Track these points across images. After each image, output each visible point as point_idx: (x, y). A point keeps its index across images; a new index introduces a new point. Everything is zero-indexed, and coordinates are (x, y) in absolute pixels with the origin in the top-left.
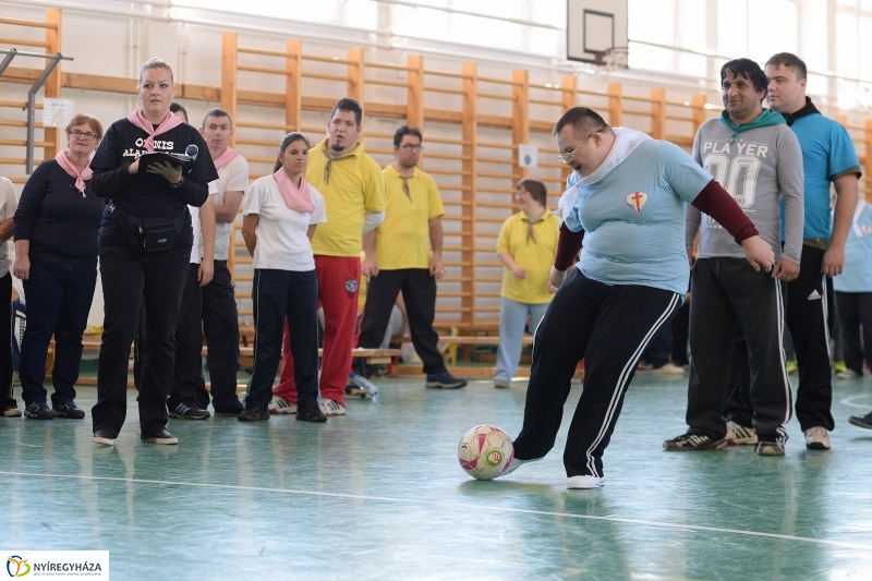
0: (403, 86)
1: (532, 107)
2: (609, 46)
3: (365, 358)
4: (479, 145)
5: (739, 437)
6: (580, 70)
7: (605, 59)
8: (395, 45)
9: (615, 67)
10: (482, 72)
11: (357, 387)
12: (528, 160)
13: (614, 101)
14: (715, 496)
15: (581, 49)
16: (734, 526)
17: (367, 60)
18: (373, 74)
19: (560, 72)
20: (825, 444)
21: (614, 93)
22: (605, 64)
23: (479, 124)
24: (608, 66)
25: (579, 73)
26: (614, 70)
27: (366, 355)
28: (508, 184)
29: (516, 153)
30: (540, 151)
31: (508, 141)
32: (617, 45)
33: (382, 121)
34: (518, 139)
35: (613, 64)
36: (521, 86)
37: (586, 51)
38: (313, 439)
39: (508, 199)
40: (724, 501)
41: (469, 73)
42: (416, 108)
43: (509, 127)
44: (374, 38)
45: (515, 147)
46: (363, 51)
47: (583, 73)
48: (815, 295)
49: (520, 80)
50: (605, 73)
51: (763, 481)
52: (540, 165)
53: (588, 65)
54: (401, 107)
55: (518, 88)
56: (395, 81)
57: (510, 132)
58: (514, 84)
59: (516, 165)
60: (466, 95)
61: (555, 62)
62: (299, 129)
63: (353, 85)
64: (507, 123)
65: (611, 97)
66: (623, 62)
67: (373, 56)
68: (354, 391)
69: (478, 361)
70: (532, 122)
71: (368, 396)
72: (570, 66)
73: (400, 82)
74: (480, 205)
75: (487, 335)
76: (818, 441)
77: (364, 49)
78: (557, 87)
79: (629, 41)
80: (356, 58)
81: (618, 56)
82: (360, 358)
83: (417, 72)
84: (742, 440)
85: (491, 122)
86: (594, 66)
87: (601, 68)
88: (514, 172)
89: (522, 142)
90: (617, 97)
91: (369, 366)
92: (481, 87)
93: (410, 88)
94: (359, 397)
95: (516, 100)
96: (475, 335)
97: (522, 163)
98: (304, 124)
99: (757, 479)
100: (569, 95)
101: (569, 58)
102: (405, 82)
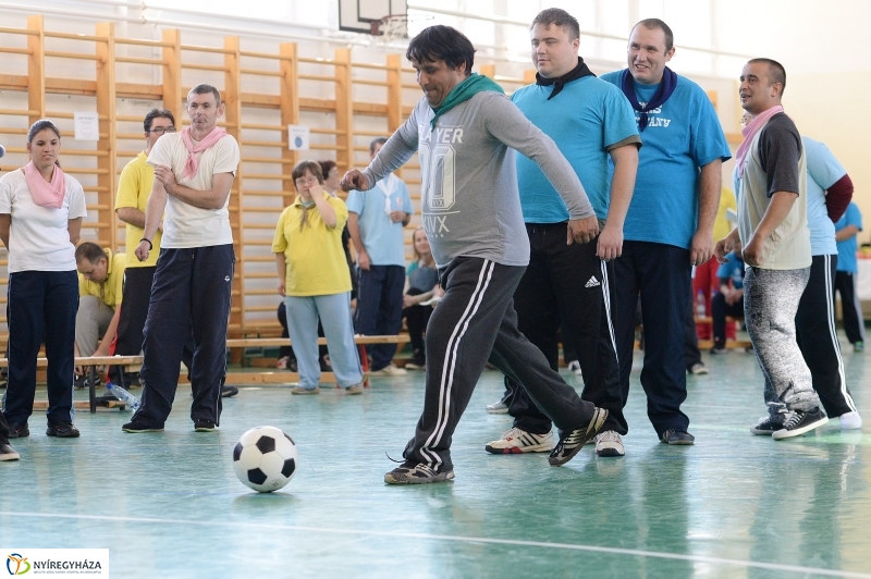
0: (158, 63)
1: (301, 83)
2: (387, 14)
3: (124, 366)
4: (244, 127)
5: (526, 445)
6: (354, 41)
7: (381, 28)
8: (147, 18)
9: (393, 36)
10: (245, 46)
11: (115, 399)
12: (299, 142)
13: (393, 73)
14: (512, 506)
15: (356, 18)
16: (533, 538)
17: (117, 36)
18: (124, 51)
19: (331, 43)
20: (620, 450)
21: (393, 65)
22: (382, 33)
23: (244, 104)
24: (385, 36)
25: (353, 44)
26: (391, 40)
27: (124, 362)
28: (278, 170)
29: (285, 134)
30: (312, 131)
31: (277, 122)
32: (393, 13)
33: (136, 103)
34: (287, 119)
35: (390, 33)
36: (289, 60)
37: (361, 20)
38: (67, 456)
39: (278, 186)
40: (521, 511)
41: (232, 48)
42: (173, 89)
43: (278, 107)
44: (124, 12)
45: (284, 128)
46: (112, 26)
47: (358, 44)
48: (593, 281)
49: (289, 54)
50: (382, 44)
51: (565, 488)
52: (311, 148)
53: (363, 35)
54: (156, 87)
55: (286, 62)
56: (149, 58)
57: (279, 112)
58: (282, 59)
59: (286, 149)
60: (228, 71)
61: (326, 33)
62: (43, 115)
63: (102, 63)
64: (276, 103)
65: (389, 70)
66: (403, 31)
67: (124, 32)
68: (112, 403)
69: (250, 366)
70: (301, 100)
71: (127, 408)
72: (344, 37)
73: (155, 59)
74: (246, 194)
75: (259, 337)
76: (611, 447)
77: (114, 23)
78: (329, 60)
79: (407, 7)
80: (105, 34)
81: (396, 24)
82: (117, 366)
83: (173, 47)
84: (530, 448)
85: (257, 101)
86: (370, 36)
87: (377, 38)
88: (284, 156)
89: (292, 123)
90: (396, 70)
91: (127, 375)
92: (245, 62)
93: (166, 65)
94: (118, 409)
95: (284, 76)
96: (246, 338)
97: (292, 146)
98: (50, 109)
99: (559, 486)
100: (342, 68)
101: (342, 28)
102: (161, 59)
